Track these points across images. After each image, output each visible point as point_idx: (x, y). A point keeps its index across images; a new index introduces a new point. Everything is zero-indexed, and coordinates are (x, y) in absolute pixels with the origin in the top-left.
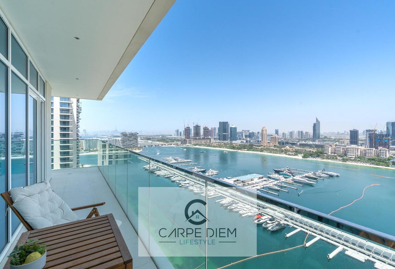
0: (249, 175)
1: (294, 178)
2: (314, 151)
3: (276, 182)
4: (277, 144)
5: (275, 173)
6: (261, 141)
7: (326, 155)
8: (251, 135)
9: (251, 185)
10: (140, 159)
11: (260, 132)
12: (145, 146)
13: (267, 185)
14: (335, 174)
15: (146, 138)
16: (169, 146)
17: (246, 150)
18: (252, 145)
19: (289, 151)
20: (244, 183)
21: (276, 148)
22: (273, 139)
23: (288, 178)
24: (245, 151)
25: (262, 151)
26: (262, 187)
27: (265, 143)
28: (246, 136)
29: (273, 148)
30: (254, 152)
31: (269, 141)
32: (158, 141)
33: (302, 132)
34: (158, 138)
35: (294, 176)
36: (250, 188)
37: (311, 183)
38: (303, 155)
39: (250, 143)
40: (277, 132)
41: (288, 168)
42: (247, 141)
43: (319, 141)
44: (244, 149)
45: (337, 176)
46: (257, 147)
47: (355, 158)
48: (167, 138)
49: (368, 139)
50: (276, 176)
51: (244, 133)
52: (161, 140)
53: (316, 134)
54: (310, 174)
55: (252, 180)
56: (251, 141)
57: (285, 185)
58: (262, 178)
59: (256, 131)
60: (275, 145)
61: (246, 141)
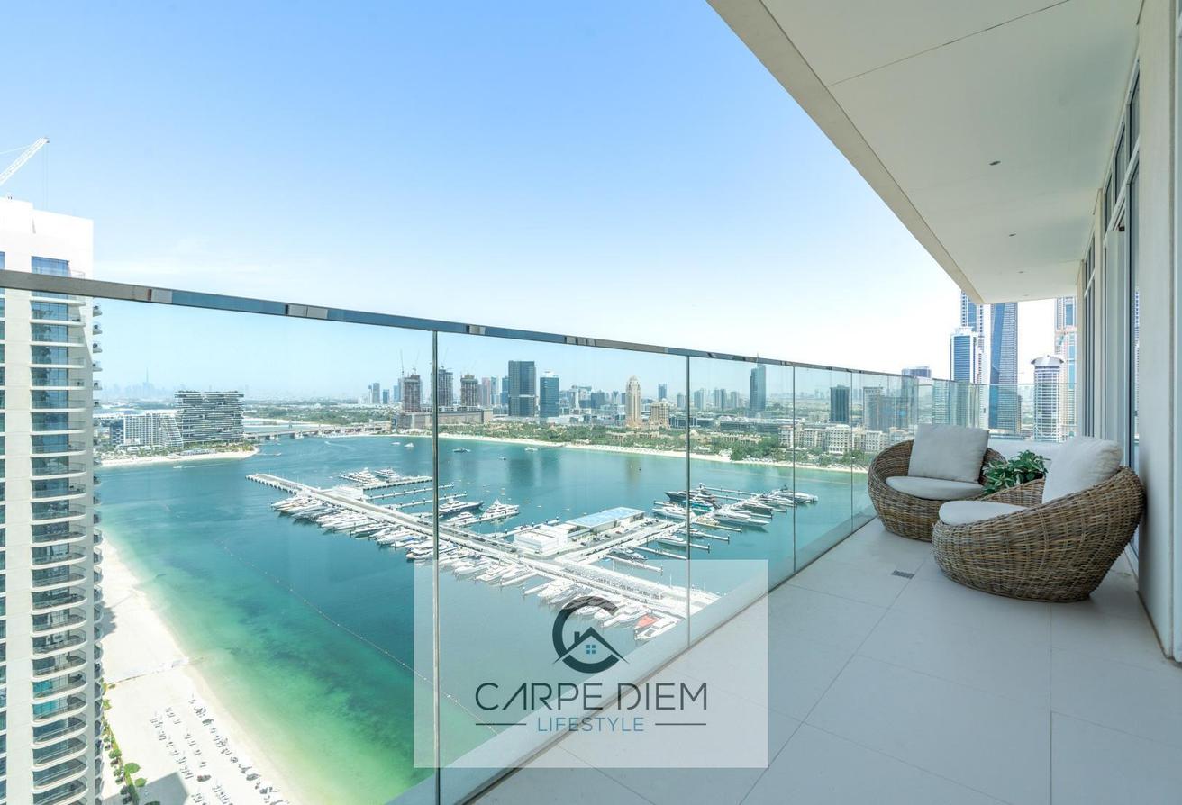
0: (605, 511)
1: (720, 512)
2: (757, 442)
3: (676, 527)
4: (666, 425)
5: (671, 503)
6: (624, 417)
7: (784, 450)
8: (596, 401)
9: (615, 538)
10: (258, 479)
11: (620, 393)
12: (268, 438)
13: (656, 536)
14: (808, 497)
15: (266, 409)
16: (350, 435)
17: (587, 441)
18: (603, 428)
19: (698, 442)
20: (596, 534)
21: (666, 436)
22: (657, 411)
23: (703, 513)
24: (585, 447)
25: (630, 444)
26: (644, 541)
27: (636, 423)
28: (583, 404)
29: (658, 436)
30: (608, 448)
31: (644, 417)
32: (313, 419)
33: (723, 392)
34: (309, 410)
35: (716, 508)
36: (615, 547)
37: (759, 524)
38: (730, 451)
39: (595, 421)
40: (662, 392)
41: (702, 488)
42: (586, 418)
43: (763, 416)
44: (582, 438)
45: (813, 502)
46: (616, 434)
47: (846, 455)
48: (342, 411)
49: (867, 409)
50: (676, 509)
51: (577, 395)
52: (321, 418)
53: (757, 400)
54: (753, 499)
55: (615, 524)
56: (599, 418)
57: (700, 533)
58: (641, 517)
59: (608, 391)
60: (661, 428)
61: (585, 417)
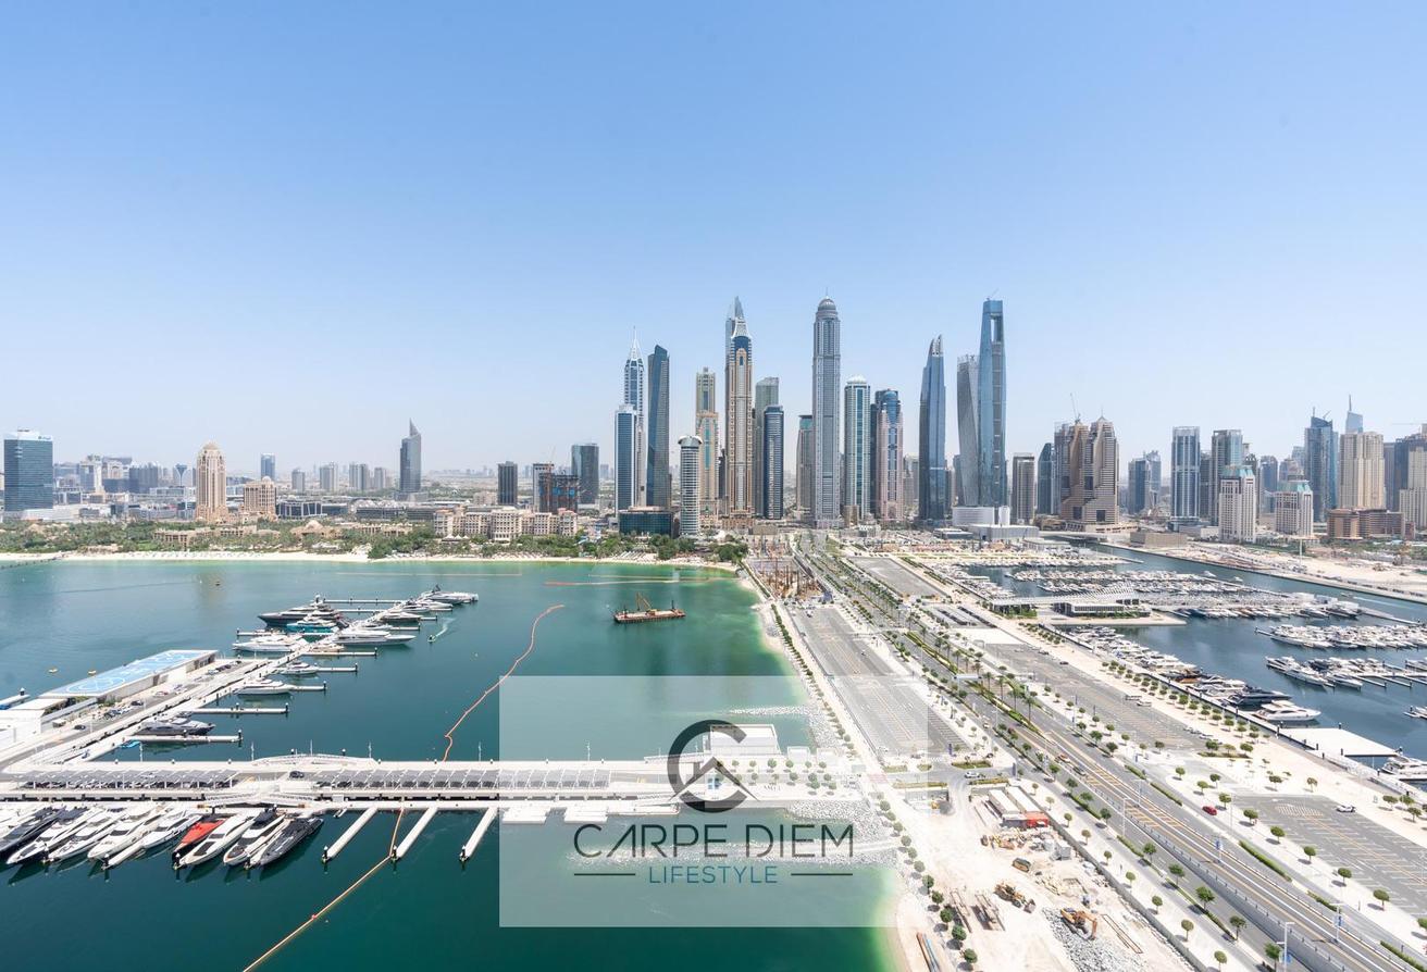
1: (346, 632)
2: (406, 533)
3: (273, 666)
4: (271, 515)
5: (267, 630)
6: (193, 505)
7: (439, 540)
8: (138, 481)
9: (151, 703)
13: (233, 687)
14: (465, 596)
17: (112, 547)
18: (151, 523)
19: (320, 537)
20: (111, 704)
21: (269, 531)
22: (252, 494)
23: (320, 638)
25: (200, 545)
26: (213, 697)
27: (217, 512)
28: (110, 486)
29: (254, 532)
30: (159, 556)
31: (233, 504)
33: (363, 468)
35: (341, 627)
36: (151, 720)
37: (401, 640)
38: (369, 547)
39: (133, 514)
40: (268, 467)
41: (321, 602)
42: (116, 509)
43: (418, 499)
45: (473, 601)
46: (175, 532)
47: (512, 542)
49: (537, 488)
50: (275, 639)
51: (100, 470)
53: (409, 479)
54: (397, 608)
55: (156, 680)
56: (144, 507)
57: (313, 668)
58: (210, 660)
60: (260, 520)
61: (113, 507)
